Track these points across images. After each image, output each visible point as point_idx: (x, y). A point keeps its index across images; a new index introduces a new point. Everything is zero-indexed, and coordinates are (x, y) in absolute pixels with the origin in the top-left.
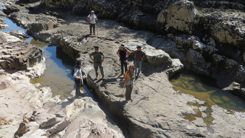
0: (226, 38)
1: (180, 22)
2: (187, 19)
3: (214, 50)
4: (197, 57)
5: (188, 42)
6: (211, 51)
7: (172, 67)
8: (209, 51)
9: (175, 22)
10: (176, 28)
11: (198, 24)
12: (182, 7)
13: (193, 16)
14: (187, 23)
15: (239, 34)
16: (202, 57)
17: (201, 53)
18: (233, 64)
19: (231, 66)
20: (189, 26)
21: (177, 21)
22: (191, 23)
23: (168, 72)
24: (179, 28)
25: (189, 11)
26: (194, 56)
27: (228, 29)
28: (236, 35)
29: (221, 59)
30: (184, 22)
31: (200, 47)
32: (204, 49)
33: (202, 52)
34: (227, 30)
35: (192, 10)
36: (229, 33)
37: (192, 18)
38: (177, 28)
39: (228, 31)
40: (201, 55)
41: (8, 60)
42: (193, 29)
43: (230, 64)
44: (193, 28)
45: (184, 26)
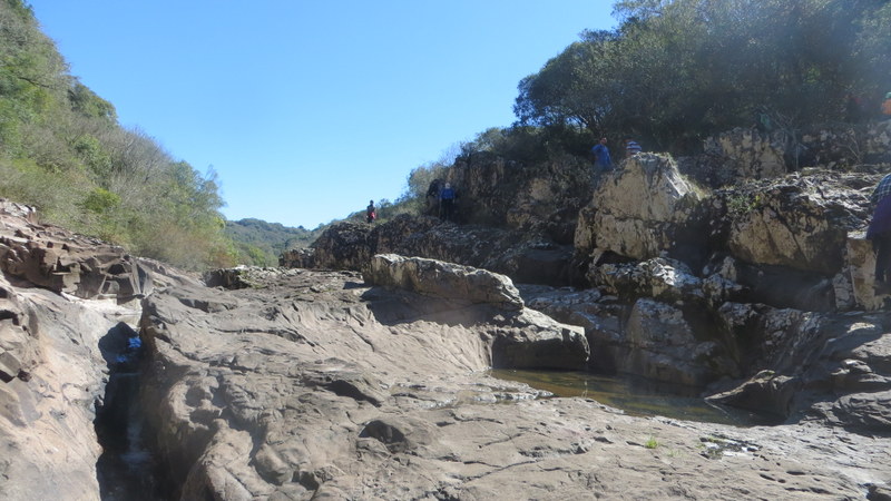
0: (771, 242)
1: (630, 224)
2: (650, 211)
3: (723, 291)
4: (663, 320)
5: (636, 274)
6: (713, 293)
7: (520, 325)
8: (708, 295)
9: (615, 229)
10: (620, 253)
11: (687, 222)
12: (627, 172)
13: (667, 195)
14: (649, 224)
15: (811, 208)
16: (683, 321)
17: (677, 307)
18: (789, 323)
19: (779, 334)
20: (655, 233)
21: (619, 225)
22: (663, 224)
23: (490, 336)
24: (628, 247)
25: (651, 182)
26: (645, 316)
27: (772, 203)
28: (799, 216)
29: (748, 313)
30: (640, 223)
31: (672, 283)
32: (686, 288)
33: (680, 302)
34: (768, 205)
35: (660, 177)
36: (774, 214)
37: (666, 203)
38: (623, 249)
39: (772, 208)
40: (679, 314)
41: (15, 249)
42: (671, 244)
43: (778, 324)
44: (671, 239)
45: (643, 238)
